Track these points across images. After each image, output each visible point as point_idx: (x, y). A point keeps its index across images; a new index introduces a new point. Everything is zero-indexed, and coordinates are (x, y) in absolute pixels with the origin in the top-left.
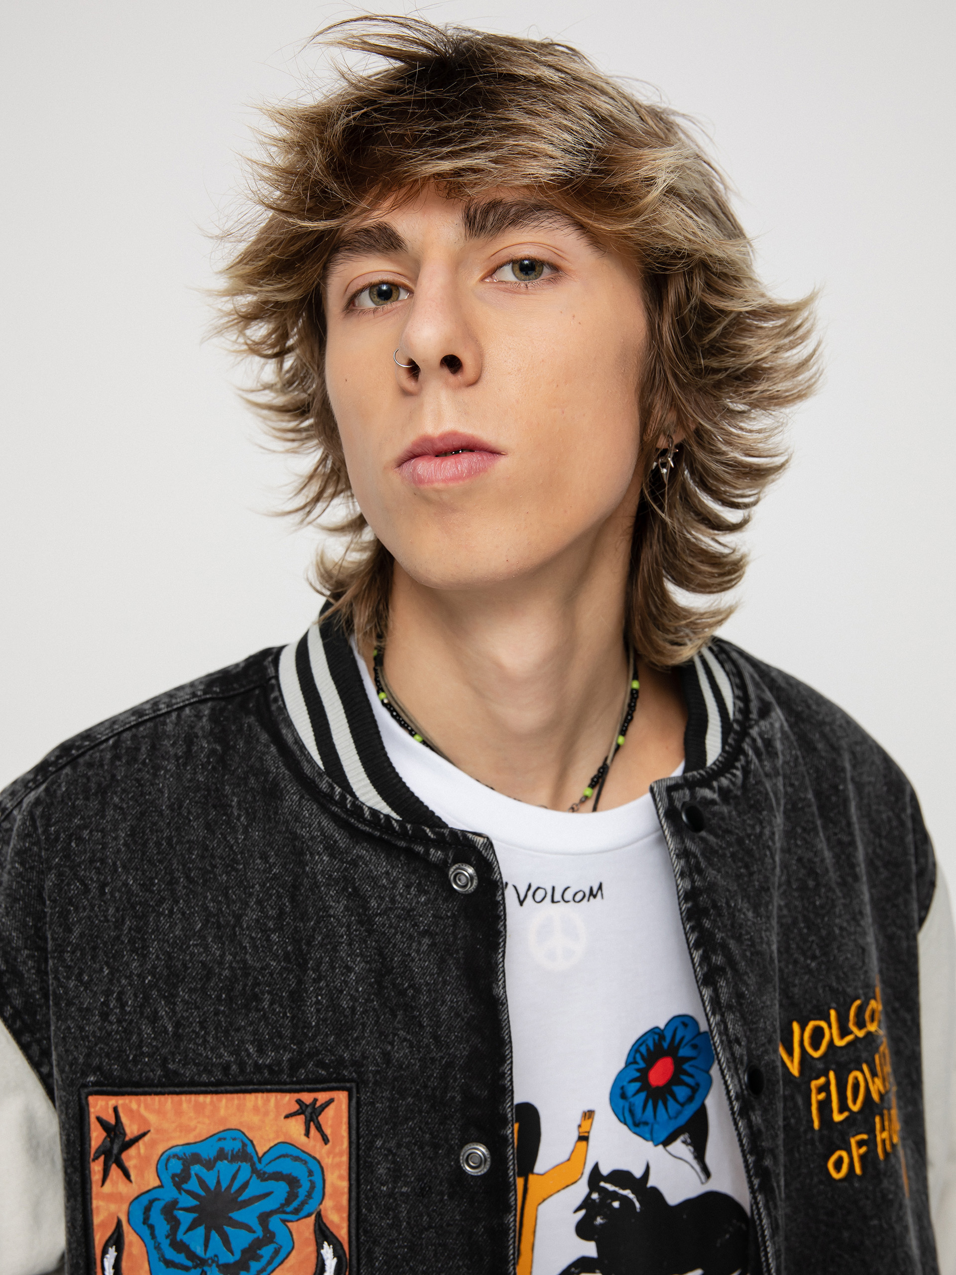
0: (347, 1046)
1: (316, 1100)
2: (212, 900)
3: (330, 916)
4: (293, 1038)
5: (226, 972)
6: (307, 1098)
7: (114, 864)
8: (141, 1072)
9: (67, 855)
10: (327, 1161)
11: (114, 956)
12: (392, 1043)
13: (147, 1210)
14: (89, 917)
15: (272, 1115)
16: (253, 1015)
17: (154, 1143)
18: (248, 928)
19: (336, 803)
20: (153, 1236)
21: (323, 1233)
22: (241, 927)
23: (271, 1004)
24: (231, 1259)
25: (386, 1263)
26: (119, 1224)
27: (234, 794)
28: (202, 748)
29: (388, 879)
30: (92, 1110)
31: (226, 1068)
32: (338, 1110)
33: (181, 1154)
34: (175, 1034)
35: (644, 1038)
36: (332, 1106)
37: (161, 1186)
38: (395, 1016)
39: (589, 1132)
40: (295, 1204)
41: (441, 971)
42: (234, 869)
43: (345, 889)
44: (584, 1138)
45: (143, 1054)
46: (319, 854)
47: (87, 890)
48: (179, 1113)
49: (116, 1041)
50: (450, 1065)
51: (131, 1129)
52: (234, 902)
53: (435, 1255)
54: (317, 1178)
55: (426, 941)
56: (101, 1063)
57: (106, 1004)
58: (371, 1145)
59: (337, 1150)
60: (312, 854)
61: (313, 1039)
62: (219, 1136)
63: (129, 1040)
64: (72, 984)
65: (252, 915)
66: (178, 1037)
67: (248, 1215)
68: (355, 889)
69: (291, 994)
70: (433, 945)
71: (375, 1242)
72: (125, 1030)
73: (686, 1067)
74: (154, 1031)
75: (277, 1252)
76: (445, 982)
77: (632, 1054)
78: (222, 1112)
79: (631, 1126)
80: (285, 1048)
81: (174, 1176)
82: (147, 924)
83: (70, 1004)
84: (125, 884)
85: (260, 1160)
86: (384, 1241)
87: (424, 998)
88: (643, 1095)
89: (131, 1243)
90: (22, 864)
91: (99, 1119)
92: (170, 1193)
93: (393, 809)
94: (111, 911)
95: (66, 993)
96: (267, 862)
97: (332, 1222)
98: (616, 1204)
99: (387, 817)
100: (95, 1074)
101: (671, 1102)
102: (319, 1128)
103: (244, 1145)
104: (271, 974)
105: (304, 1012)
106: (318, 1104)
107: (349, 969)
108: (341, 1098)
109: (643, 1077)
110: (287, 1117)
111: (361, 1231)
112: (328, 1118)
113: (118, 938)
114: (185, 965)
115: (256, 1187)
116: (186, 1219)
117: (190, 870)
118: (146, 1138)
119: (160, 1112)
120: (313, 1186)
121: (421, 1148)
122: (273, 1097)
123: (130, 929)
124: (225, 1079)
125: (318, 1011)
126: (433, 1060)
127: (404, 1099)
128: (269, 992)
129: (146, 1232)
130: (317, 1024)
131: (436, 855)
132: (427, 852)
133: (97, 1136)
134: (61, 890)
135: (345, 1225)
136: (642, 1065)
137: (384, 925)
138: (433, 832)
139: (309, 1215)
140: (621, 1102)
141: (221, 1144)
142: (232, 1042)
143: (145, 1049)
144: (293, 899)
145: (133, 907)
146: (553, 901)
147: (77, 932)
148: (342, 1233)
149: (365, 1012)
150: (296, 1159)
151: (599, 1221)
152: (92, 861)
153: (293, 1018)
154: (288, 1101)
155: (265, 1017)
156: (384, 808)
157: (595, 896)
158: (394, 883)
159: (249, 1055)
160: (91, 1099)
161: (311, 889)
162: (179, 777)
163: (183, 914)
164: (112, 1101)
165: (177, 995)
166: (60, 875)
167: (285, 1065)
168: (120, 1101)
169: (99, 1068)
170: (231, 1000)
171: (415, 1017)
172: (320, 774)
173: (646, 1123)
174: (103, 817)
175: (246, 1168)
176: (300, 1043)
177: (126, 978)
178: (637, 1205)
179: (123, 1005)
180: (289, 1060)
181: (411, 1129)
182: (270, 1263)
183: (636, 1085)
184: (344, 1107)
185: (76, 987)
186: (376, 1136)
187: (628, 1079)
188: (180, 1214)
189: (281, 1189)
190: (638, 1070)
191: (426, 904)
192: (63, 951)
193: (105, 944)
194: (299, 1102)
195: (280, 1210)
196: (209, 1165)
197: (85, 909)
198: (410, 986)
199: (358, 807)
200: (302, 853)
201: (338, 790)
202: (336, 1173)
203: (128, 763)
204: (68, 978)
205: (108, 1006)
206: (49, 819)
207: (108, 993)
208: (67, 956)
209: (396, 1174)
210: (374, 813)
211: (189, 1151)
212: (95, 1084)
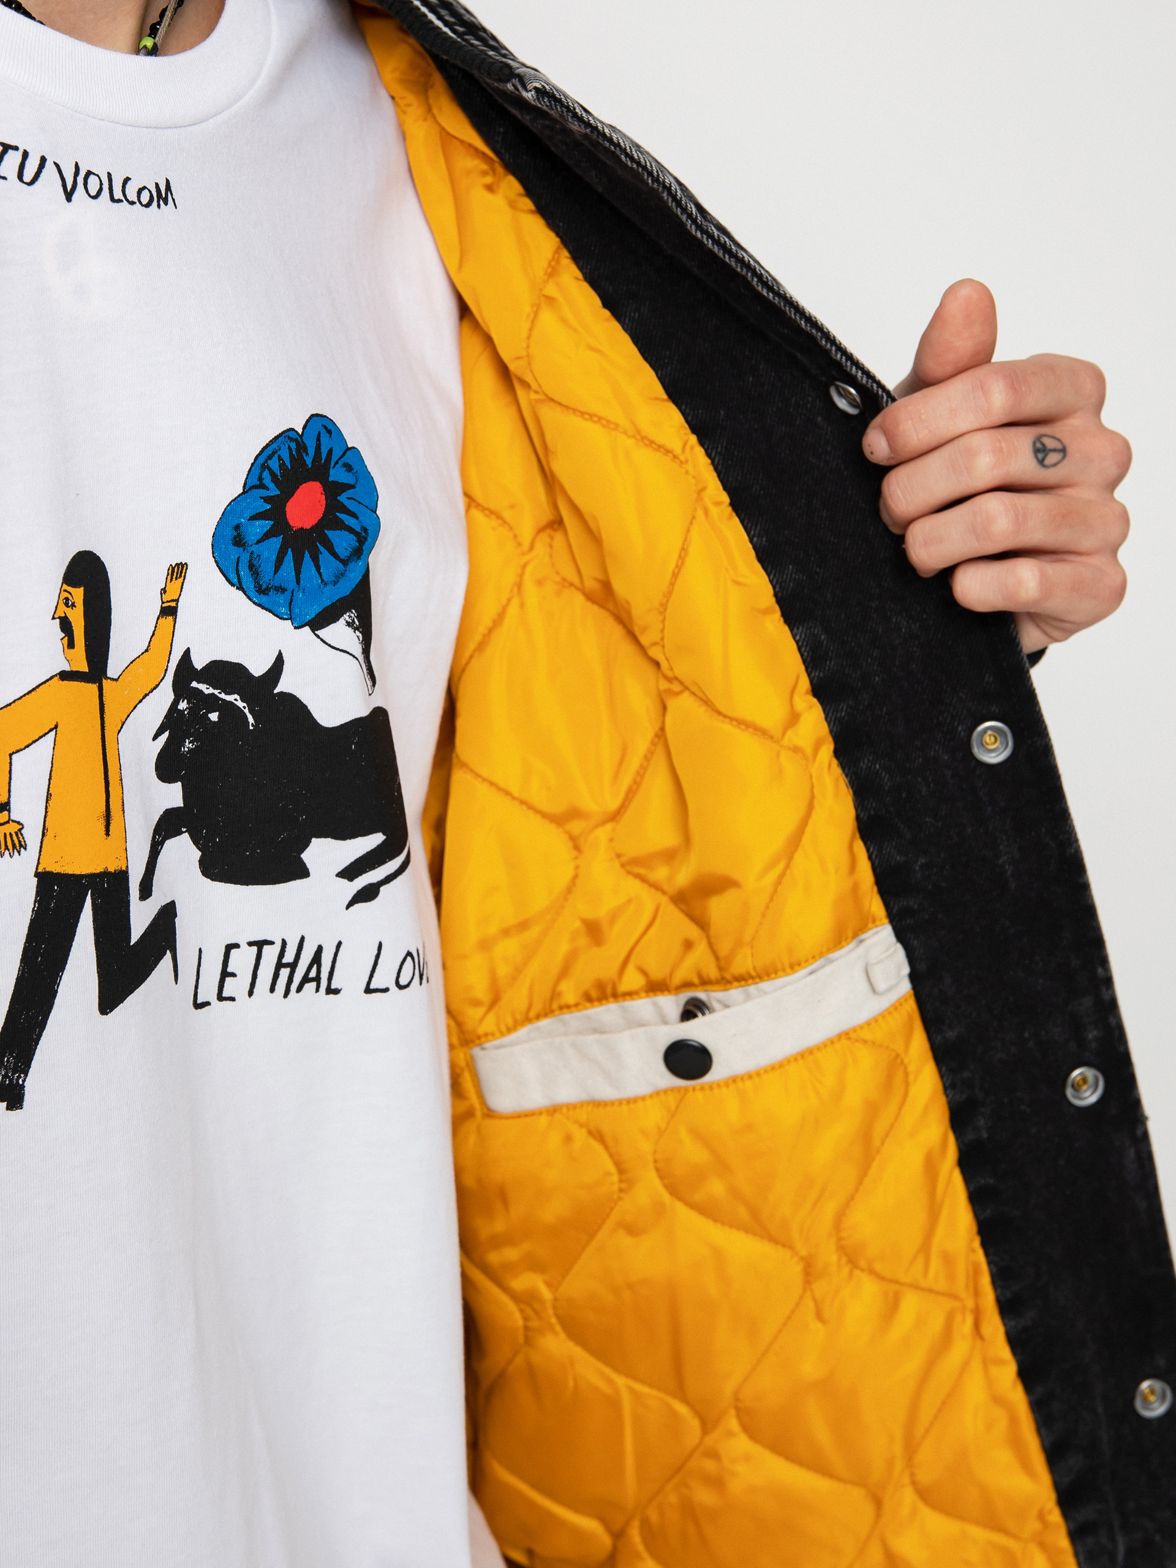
35: (274, 446)
39: (177, 601)
44: (169, 611)
73: (342, 498)
77: (257, 471)
79: (253, 594)
88: (276, 543)
98: (214, 717)
101: (325, 556)
109: (276, 512)
136: (274, 491)
140: (235, 552)
146: (113, 199)
151: (188, 745)
173: (282, 590)
178: (251, 720)
183: (263, 526)
187: (248, 513)
190: (267, 500)
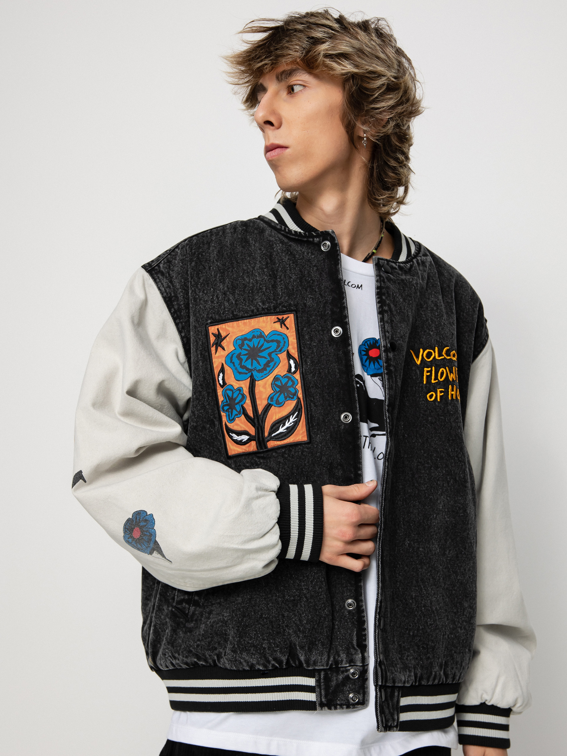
0: (292, 300)
1: (283, 317)
2: (245, 266)
3: (283, 262)
4: (274, 299)
5: (251, 285)
6: (280, 317)
7: (213, 261)
8: (225, 316)
9: (198, 258)
10: (289, 335)
11: (214, 285)
12: (306, 300)
13: (231, 358)
14: (206, 275)
15: (269, 323)
16: (260, 294)
17: (231, 336)
18: (257, 270)
19: (283, 231)
20: (234, 365)
21: (290, 356)
22: (255, 270)
23: (266, 290)
24: (260, 368)
25: (311, 363)
26: (223, 364)
27: (250, 238)
28: (240, 230)
29: (301, 251)
30: (210, 331)
31: (253, 311)
32: (291, 320)
33: (241, 338)
34: (235, 303)
35: (369, 339)
36: (289, 318)
37: (235, 349)
38: (307, 291)
40: (280, 349)
41: (321, 276)
42: (251, 255)
43: (287, 253)
45: (226, 311)
46: (278, 244)
47: (205, 268)
48: (238, 326)
49: (216, 308)
50: (326, 303)
51: (223, 334)
52: (252, 264)
53: (326, 363)
54: (286, 340)
55: (315, 268)
56: (212, 316)
57: (213, 298)
58: (302, 329)
59: (292, 331)
60: (276, 244)
61: (281, 299)
62: (253, 331)
63: (221, 308)
64: (201, 294)
65: (258, 265)
66: (236, 304)
67: (265, 354)
68: (291, 252)
69: (272, 286)
70: (317, 269)
71: (307, 357)
72: (219, 305)
74: (229, 304)
75: (275, 364)
76: (322, 280)
77: (364, 342)
78: (253, 324)
80: (272, 303)
81: (239, 345)
82: (224, 274)
83: (200, 300)
84: (217, 265)
85: (266, 337)
86: (310, 357)
87: (316, 283)
89: (227, 370)
90: (182, 263)
91: (212, 334)
92: (239, 351)
93: (302, 230)
94: (213, 273)
95: (199, 297)
96: (261, 250)
97: (292, 353)
98: (358, 385)
99: (300, 232)
100: (210, 320)
102: (285, 325)
103: (261, 333)
104: (265, 281)
105: (277, 291)
106: (284, 319)
107: (291, 278)
108: (292, 316)
109: (367, 351)
110: (274, 323)
111: (302, 355)
112: (287, 322)
113: (215, 280)
114: (237, 284)
115: (266, 345)
116: (244, 358)
117: (238, 260)
118: (229, 336)
119: (233, 327)
120: (285, 342)
121: (318, 332)
122: (269, 317)
123: (219, 277)
124: (252, 314)
125: (282, 290)
126: (320, 302)
127: (312, 317)
128: (265, 286)
129: (232, 365)
130: (282, 294)
131: (316, 240)
132: (314, 240)
133: (212, 339)
134: (196, 267)
135: (297, 353)
136: (367, 347)
137: (301, 262)
138: (315, 233)
139: (285, 351)
141: (254, 333)
142: (254, 304)
143: (226, 310)
144: (270, 259)
145: (220, 270)
147: (202, 279)
148: (296, 356)
149: (297, 290)
150: (279, 335)
152: (206, 261)
153: (273, 293)
154: (274, 318)
155: (264, 294)
156: (299, 230)
157: (359, 288)
158: (303, 253)
159: (260, 306)
160: (210, 328)
161: (277, 255)
162: (232, 237)
163: (236, 271)
164: (216, 327)
165: (235, 292)
166: (196, 263)
167: (272, 308)
168: (219, 326)
169: (212, 318)
170: (253, 292)
171: (313, 289)
172: (277, 224)
174: (209, 250)
175: (262, 340)
176: (276, 301)
177: (219, 290)
179: (218, 299)
180: (273, 306)
181: (315, 326)
182: (273, 367)
183: (364, 353)
184: (293, 318)
185: (203, 295)
186: (304, 327)
187: (362, 349)
188: (242, 357)
189: (274, 345)
191: (314, 257)
192: (197, 285)
193: (211, 282)
194: (278, 318)
195: (275, 351)
196: (250, 340)
197: (204, 273)
198: (311, 280)
199: (290, 231)
200: (273, 245)
201: (283, 227)
202: (292, 338)
203: (216, 236)
204: (199, 292)
205: (213, 299)
206: (192, 248)
207: (213, 296)
208: (199, 286)
209: (311, 339)
210: (295, 232)
211: (243, 337)
212: (211, 323)
